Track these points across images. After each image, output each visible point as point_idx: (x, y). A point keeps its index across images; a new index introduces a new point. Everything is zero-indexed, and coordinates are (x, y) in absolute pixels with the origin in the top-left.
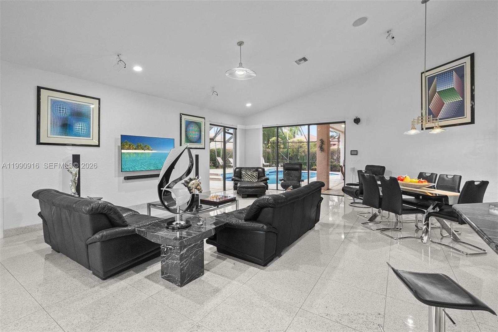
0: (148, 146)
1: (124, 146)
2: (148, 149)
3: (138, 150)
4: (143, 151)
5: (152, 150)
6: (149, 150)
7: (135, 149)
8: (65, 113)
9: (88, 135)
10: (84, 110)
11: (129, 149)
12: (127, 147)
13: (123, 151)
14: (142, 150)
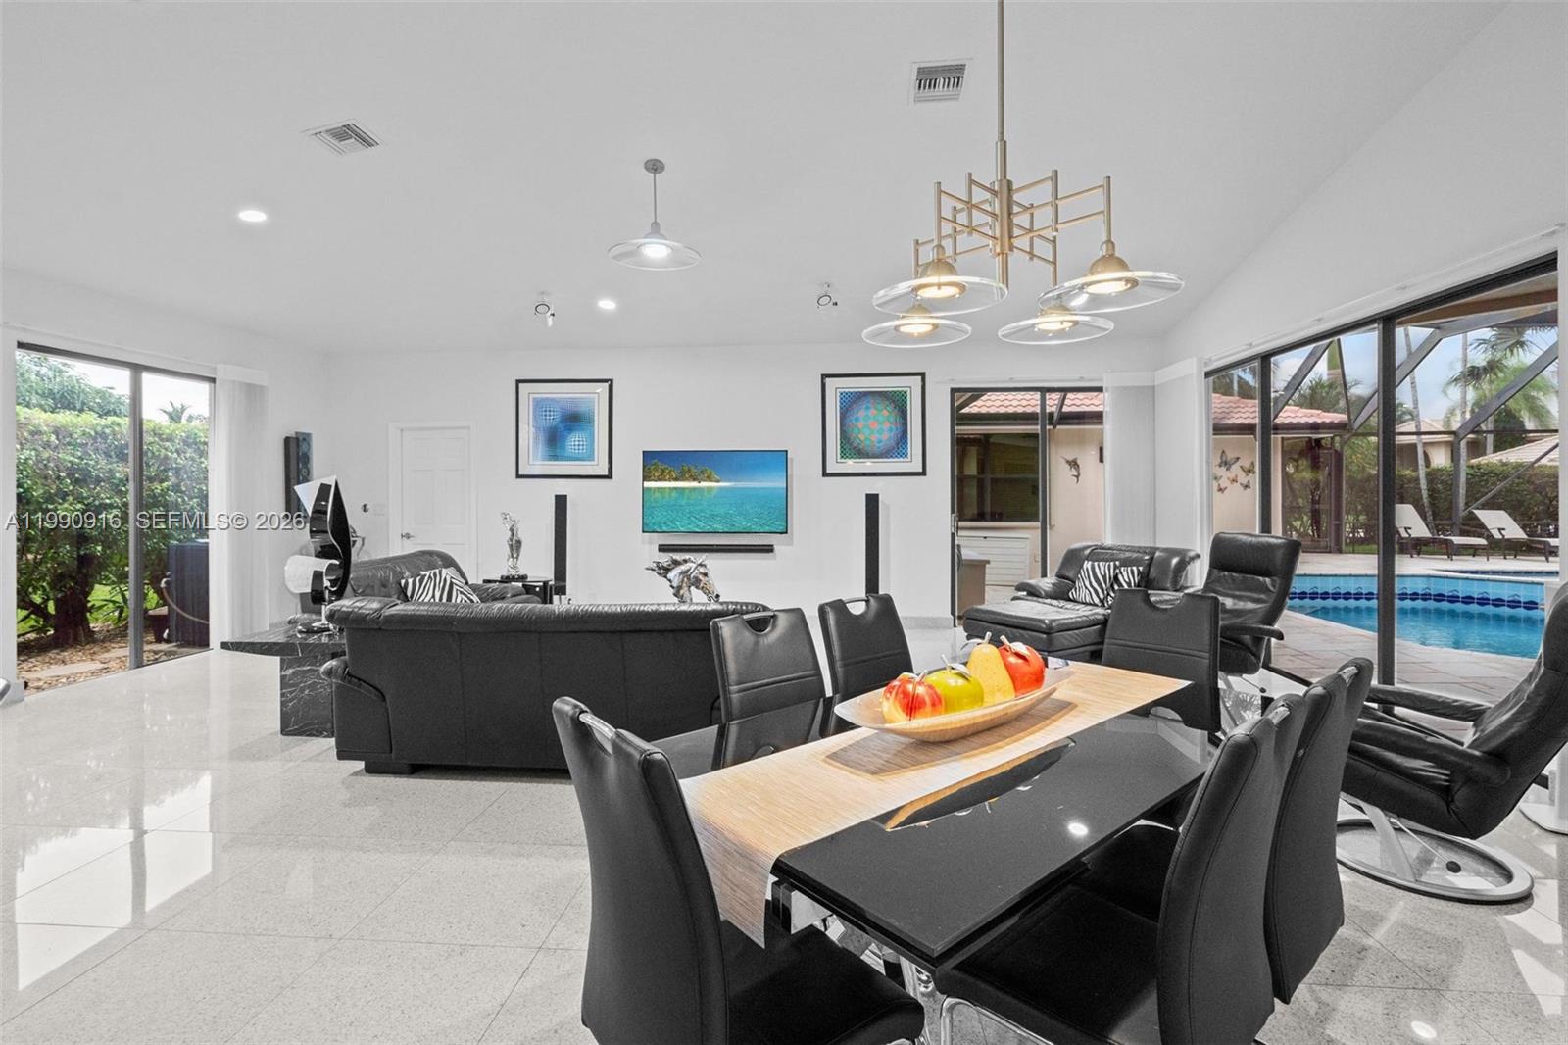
0: (709, 471)
1: (650, 472)
2: (709, 479)
3: (683, 480)
4: (694, 484)
5: (718, 481)
6: (712, 481)
7: (676, 480)
8: (553, 418)
9: (590, 457)
10: (583, 409)
11: (660, 480)
12: (656, 475)
13: (647, 484)
14: (694, 480)
